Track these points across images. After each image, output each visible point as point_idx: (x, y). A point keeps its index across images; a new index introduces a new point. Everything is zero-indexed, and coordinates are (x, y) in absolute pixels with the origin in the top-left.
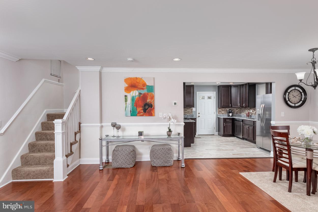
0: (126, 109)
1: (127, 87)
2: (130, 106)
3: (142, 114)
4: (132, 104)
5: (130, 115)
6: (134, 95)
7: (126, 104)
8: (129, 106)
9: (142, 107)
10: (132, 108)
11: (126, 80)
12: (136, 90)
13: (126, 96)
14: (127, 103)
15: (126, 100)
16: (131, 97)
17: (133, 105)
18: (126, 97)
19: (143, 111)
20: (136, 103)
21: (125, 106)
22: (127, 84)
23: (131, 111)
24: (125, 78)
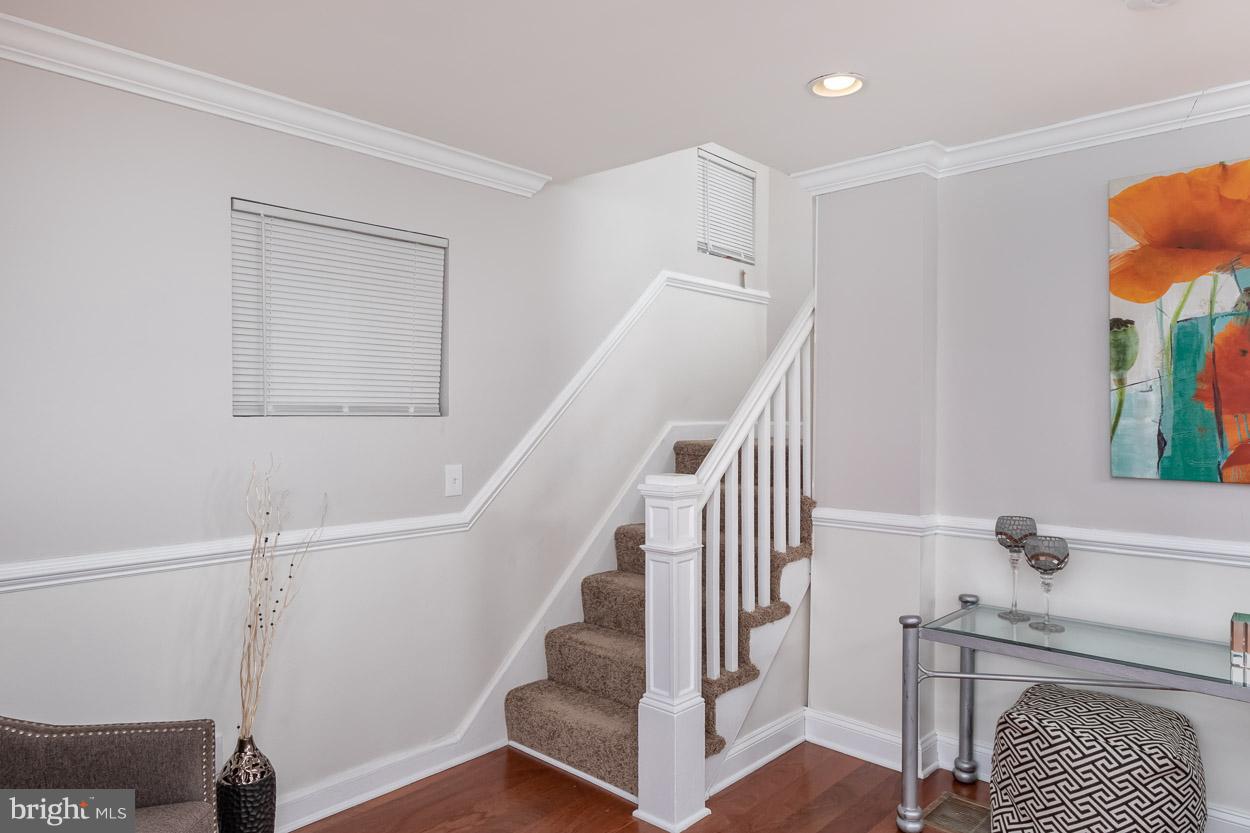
0: (1122, 422)
1: (1131, 254)
2: (1154, 398)
4: (1178, 382)
5: (1153, 473)
6: (1195, 311)
7: (1121, 382)
8: (1145, 403)
10: (1171, 412)
11: (1122, 208)
12: (1221, 269)
13: (1118, 325)
14: (1131, 376)
15: (1121, 357)
16: (1168, 321)
17: (1190, 393)
18: (1120, 336)
20: (1213, 378)
21: (1115, 397)
22: (1130, 229)
23: (1162, 442)
24: (1116, 192)
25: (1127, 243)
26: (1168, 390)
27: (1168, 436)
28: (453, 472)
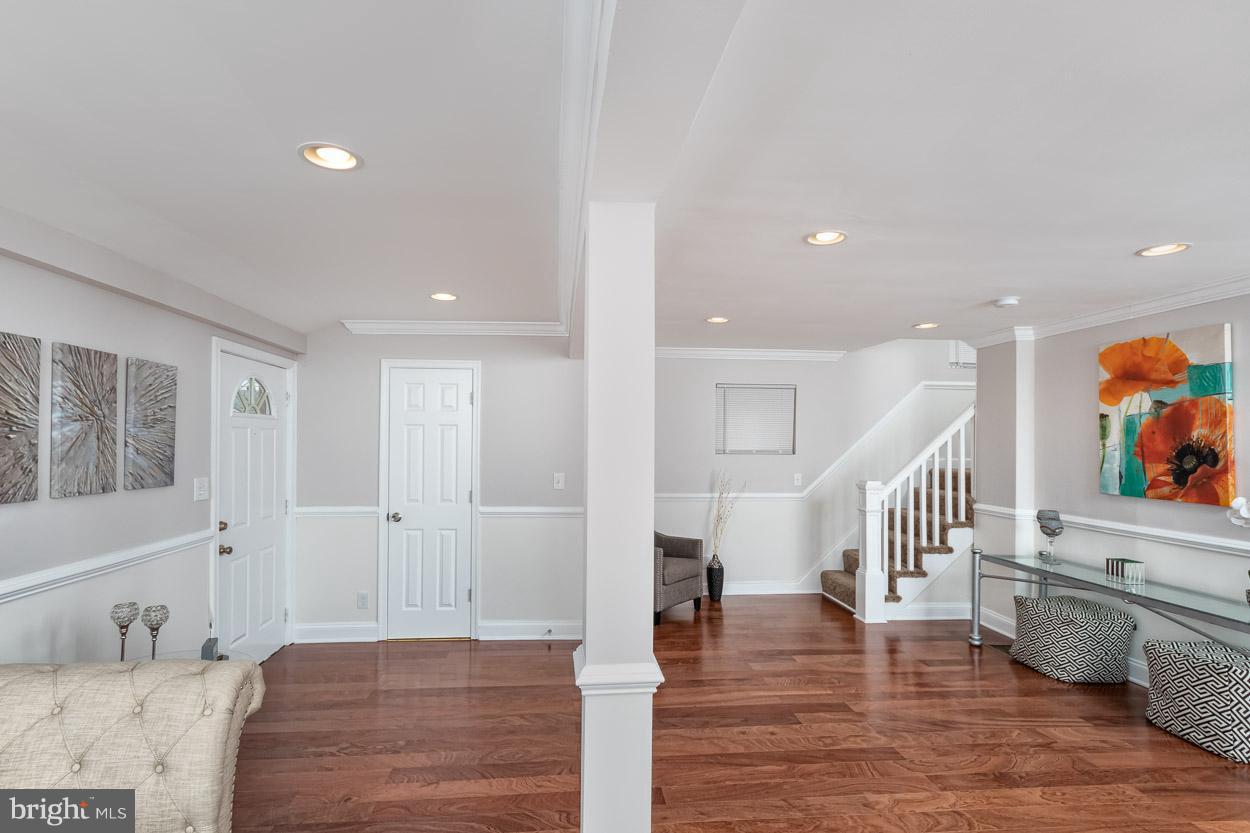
0: (1105, 466)
1: (1108, 381)
2: (1117, 454)
3: (1166, 490)
4: (1127, 446)
5: (1117, 492)
6: (1134, 411)
7: (1104, 445)
8: (1114, 456)
9: (1169, 461)
10: (1124, 462)
11: (1104, 358)
12: (1144, 390)
13: (1103, 417)
14: (1108, 442)
15: (1104, 433)
16: (1123, 416)
17: (1132, 452)
18: (1103, 422)
19: (1170, 479)
20: (1141, 445)
21: (1101, 453)
22: (1107, 369)
23: (1121, 477)
24: (1102, 350)
25: (1106, 376)
26: (1123, 450)
27: (1123, 474)
28: (798, 476)
